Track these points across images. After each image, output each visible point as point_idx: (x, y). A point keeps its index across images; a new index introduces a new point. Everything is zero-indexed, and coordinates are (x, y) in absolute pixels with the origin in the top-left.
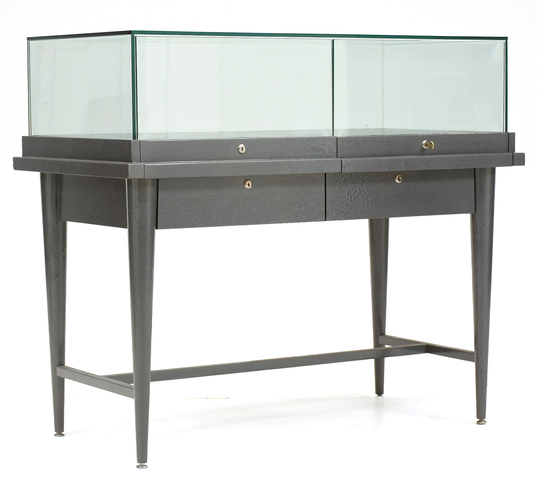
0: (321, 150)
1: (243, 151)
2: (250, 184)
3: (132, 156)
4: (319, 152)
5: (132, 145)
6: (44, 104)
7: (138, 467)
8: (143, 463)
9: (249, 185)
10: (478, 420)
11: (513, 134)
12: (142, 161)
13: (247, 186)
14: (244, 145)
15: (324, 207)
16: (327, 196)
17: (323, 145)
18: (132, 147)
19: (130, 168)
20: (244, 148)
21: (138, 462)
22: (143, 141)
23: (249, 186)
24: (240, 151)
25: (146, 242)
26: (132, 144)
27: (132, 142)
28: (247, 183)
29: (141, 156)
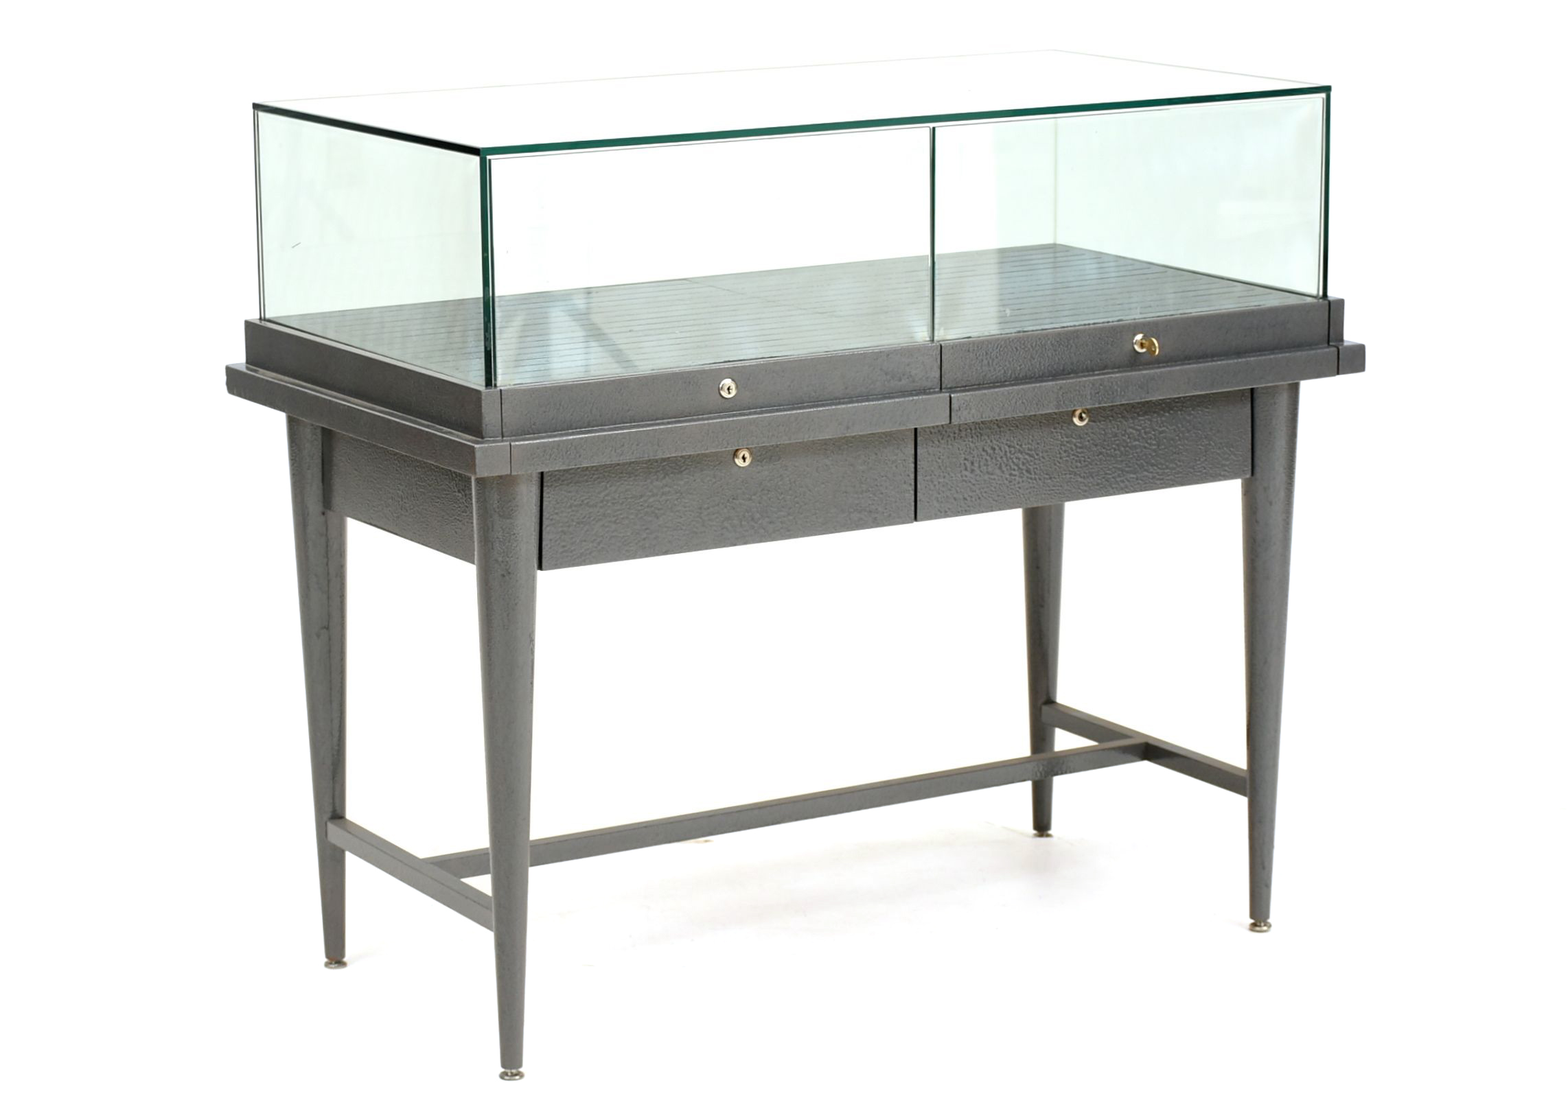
0: (904, 375)
1: (729, 393)
2: (747, 455)
3: (484, 426)
4: (900, 380)
5: (483, 402)
6: (293, 247)
7: (503, 1076)
8: (514, 1068)
9: (744, 458)
10: (1252, 921)
11: (1340, 303)
12: (505, 434)
13: (739, 462)
14: (733, 380)
15: (913, 492)
16: (918, 467)
17: (908, 365)
18: (483, 405)
19: (478, 455)
20: (733, 386)
21: (503, 1066)
22: (508, 391)
23: (744, 461)
24: (725, 394)
25: (516, 604)
26: (483, 398)
27: (483, 394)
28: (741, 456)
29: (503, 424)
